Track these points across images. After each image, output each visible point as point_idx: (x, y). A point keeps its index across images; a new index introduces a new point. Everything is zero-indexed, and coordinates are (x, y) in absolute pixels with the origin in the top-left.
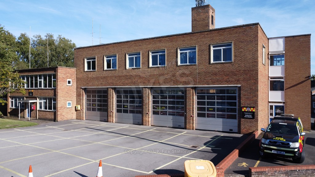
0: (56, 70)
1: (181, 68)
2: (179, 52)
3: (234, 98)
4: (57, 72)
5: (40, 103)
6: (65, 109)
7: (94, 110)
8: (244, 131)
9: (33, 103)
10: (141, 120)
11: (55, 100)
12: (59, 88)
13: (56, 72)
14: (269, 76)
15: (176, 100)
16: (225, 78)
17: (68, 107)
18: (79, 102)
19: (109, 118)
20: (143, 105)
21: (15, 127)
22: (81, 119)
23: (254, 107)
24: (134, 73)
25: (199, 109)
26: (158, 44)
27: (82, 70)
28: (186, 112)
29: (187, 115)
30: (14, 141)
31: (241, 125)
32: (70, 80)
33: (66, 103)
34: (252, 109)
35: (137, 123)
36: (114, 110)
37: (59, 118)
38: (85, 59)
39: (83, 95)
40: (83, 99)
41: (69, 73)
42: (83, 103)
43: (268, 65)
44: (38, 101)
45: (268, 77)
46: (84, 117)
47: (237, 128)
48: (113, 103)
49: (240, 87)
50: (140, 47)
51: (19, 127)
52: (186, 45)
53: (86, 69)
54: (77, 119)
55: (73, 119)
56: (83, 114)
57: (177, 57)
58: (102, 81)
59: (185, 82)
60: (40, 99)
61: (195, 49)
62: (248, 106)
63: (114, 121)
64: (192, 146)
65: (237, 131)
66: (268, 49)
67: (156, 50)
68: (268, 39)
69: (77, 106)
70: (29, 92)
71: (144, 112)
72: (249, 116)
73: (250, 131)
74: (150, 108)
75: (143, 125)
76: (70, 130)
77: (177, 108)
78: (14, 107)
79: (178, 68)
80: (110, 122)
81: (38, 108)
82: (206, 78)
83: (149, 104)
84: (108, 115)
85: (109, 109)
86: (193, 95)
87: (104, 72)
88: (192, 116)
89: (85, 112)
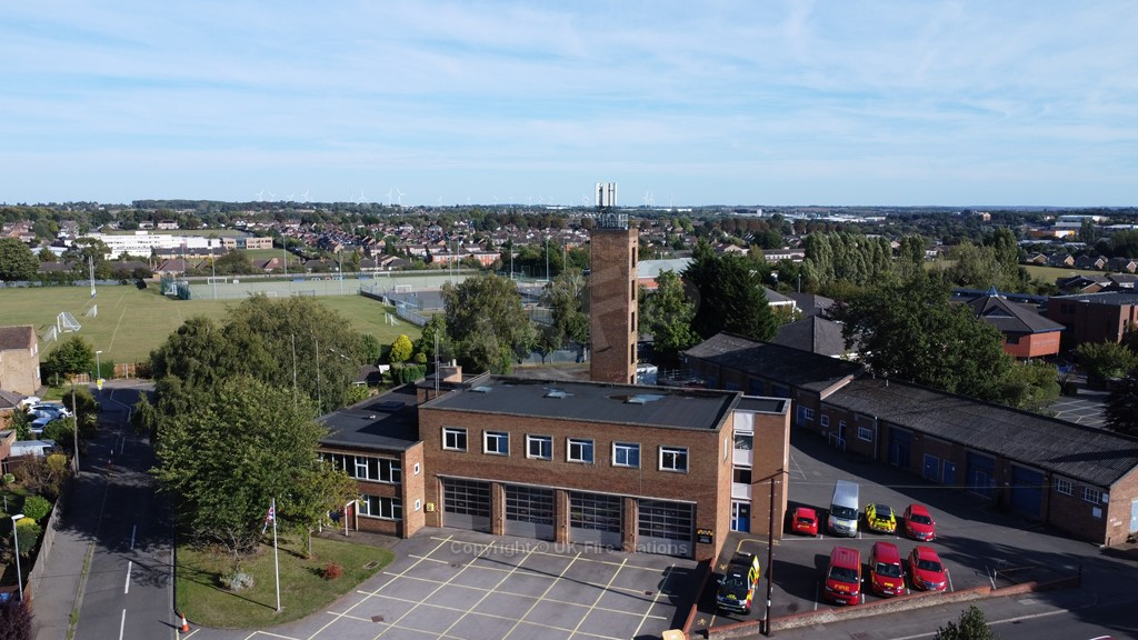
0: (401, 454)
1: (618, 470)
2: (614, 447)
3: (688, 516)
4: (405, 457)
5: (363, 506)
6: (414, 515)
7: (461, 511)
10: (552, 535)
11: (398, 502)
13: (400, 457)
14: (733, 462)
15: (608, 510)
16: (678, 491)
17: (417, 509)
18: (430, 497)
19: (494, 527)
20: (556, 513)
22: (436, 527)
23: (711, 530)
24: (541, 466)
25: (641, 525)
26: (582, 431)
27: (437, 445)
28: (624, 528)
29: (624, 532)
31: (696, 550)
32: (418, 464)
33: (415, 505)
34: (709, 532)
35: (545, 539)
36: (503, 516)
37: (408, 532)
38: (442, 427)
39: (439, 488)
40: (439, 493)
41: (416, 454)
42: (439, 500)
46: (442, 522)
47: (691, 553)
48: (500, 504)
49: (695, 505)
50: (551, 429)
51: (382, 566)
52: (625, 440)
53: (446, 446)
54: (427, 525)
55: (422, 527)
56: (439, 518)
57: (611, 454)
58: (480, 469)
59: (623, 489)
61: (638, 447)
62: (705, 528)
63: (503, 533)
64: (645, 590)
65: (691, 557)
67: (578, 438)
71: (558, 525)
72: (706, 540)
73: (705, 559)
74: (567, 519)
75: (555, 542)
77: (610, 522)
79: (612, 468)
80: (497, 534)
81: (357, 512)
82: (653, 489)
83: (565, 513)
84: (491, 523)
85: (492, 514)
86: (633, 508)
87: (484, 455)
88: (631, 534)
89: (443, 515)
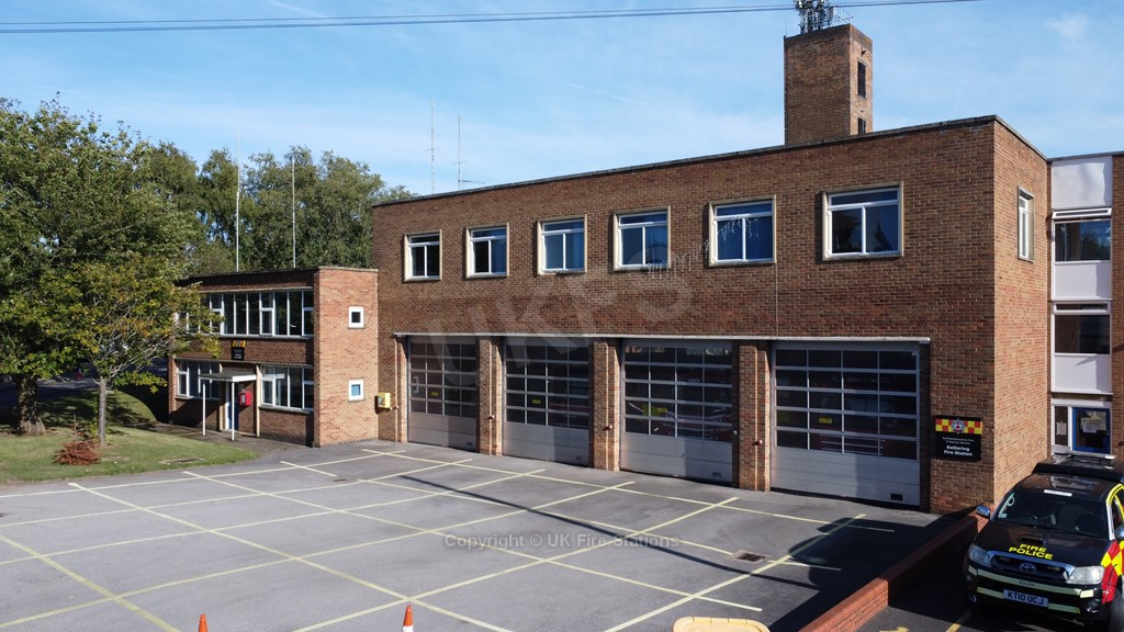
0: (313, 278)
1: (723, 275)
2: (714, 219)
3: (908, 383)
4: (318, 284)
5: (267, 385)
6: (342, 406)
7: (435, 409)
8: (942, 502)
9: (246, 384)
10: (587, 451)
11: (311, 374)
12: (322, 337)
13: (312, 285)
14: (1053, 297)
15: (704, 385)
16: (876, 311)
17: (351, 398)
18: (387, 381)
19: (482, 437)
20: (593, 399)
21: (187, 465)
22: (393, 440)
23: (977, 420)
24: (564, 289)
25: (782, 419)
26: (644, 192)
27: (396, 275)
28: (738, 429)
29: (742, 438)
30: (179, 518)
31: (933, 480)
32: (360, 310)
33: (346, 387)
34: (971, 424)
35: (573, 460)
36: (499, 413)
37: (324, 437)
38: (406, 238)
39: (399, 360)
40: (399, 373)
41: (353, 287)
42: (399, 387)
43: (1049, 259)
44: (259, 378)
45: (1050, 301)
46: (404, 431)
47: (917, 491)
48: (494, 388)
49: (927, 347)
50: (583, 201)
51: (199, 464)
52: (738, 194)
53: (409, 274)
54: (380, 438)
55: (368, 437)
56: (400, 424)
57: (706, 236)
58: (460, 313)
59: (735, 323)
60: (267, 371)
61: (769, 207)
62: (958, 413)
63: (499, 449)
64: (742, 552)
65: (916, 501)
66: (1049, 200)
67: (636, 210)
68: (1049, 163)
69: (380, 395)
70: (233, 349)
71: (596, 424)
72: (961, 451)
73: (963, 504)
74: (617, 411)
75: (593, 467)
76: (353, 479)
77: (709, 412)
78: (188, 395)
79: (709, 274)
80: (486, 452)
81: (260, 401)
82: (808, 312)
83: (612, 397)
84: (478, 430)
85: (482, 409)
86: (762, 369)
87: (467, 283)
88: (757, 443)
89: (406, 416)
